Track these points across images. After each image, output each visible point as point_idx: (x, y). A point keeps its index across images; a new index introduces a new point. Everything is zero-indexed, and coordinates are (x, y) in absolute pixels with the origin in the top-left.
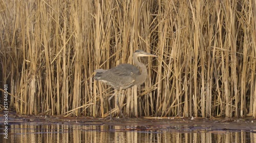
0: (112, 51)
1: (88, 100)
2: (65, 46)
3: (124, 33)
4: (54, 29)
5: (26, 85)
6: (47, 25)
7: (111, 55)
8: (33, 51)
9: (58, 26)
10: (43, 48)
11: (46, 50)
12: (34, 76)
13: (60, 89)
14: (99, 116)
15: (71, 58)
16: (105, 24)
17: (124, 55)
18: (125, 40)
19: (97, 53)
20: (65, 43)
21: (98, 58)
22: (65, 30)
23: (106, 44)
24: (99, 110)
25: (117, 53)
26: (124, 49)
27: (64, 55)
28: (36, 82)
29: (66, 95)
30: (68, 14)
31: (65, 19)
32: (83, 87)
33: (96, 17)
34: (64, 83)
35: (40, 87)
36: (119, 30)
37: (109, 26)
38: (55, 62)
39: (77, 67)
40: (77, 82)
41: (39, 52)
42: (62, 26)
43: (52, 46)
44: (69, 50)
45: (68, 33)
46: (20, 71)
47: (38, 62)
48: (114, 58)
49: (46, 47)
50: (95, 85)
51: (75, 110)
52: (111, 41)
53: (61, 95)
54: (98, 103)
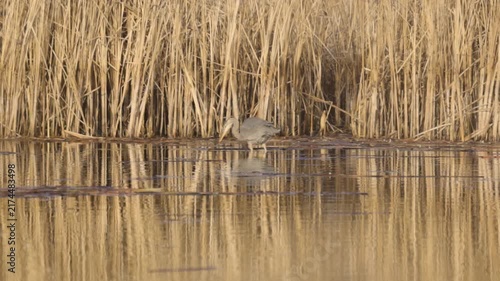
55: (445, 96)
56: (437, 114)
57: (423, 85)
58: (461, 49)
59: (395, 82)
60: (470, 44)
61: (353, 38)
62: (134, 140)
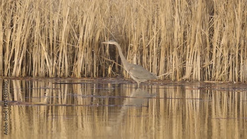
0: (185, 39)
1: (169, 70)
2: (155, 36)
3: (192, 28)
4: (148, 25)
5: (130, 60)
6: (144, 22)
7: (184, 42)
8: (135, 39)
9: (151, 23)
10: (141, 37)
11: (143, 38)
12: (135, 55)
13: (152, 63)
14: (175, 80)
15: (159, 43)
16: (180, 22)
17: (192, 42)
18: (193, 32)
19: (175, 40)
20: (155, 34)
21: (175, 44)
22: (156, 25)
23: (181, 35)
24: (176, 76)
25: (188, 41)
26: (192, 38)
27: (155, 41)
28: (137, 58)
29: (155, 66)
30: (158, 15)
31: (156, 18)
32: (166, 61)
33: (175, 18)
34: (154, 59)
35: (139, 62)
36: (189, 26)
37: (183, 24)
38: (149, 45)
39: (163, 49)
40: (163, 58)
41: (139, 39)
42: (154, 22)
43: (147, 35)
44: (158, 38)
45: (157, 27)
46: (127, 51)
47: (138, 45)
48: (186, 43)
49: (143, 36)
50: (173, 60)
51: (161, 76)
52: (184, 33)
53: (152, 66)
54: (176, 72)
55: (170, 58)
56: (166, 67)
57: (159, 52)
58: (178, 36)
59: (145, 51)
60: (183, 33)
61: (125, 29)
62: (16, 78)
